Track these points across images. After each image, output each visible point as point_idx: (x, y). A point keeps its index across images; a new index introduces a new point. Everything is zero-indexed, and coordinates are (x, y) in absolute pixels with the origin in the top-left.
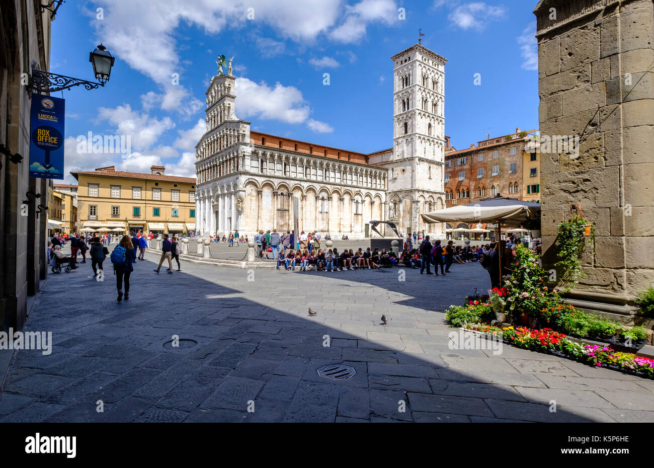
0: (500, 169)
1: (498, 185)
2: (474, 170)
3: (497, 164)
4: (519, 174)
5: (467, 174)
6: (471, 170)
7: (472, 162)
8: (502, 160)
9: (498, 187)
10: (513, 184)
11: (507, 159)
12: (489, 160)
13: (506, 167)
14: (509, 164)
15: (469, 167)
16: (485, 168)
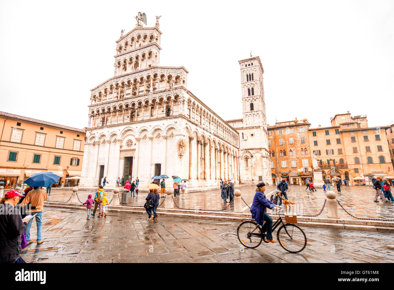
0: (294, 140)
1: (294, 149)
2: (276, 139)
3: (292, 137)
4: (306, 144)
5: (272, 141)
6: (275, 139)
7: (275, 134)
8: (295, 134)
9: (294, 151)
10: (304, 149)
11: (298, 134)
12: (286, 134)
13: (298, 139)
14: (299, 137)
15: (273, 138)
16: (284, 139)
